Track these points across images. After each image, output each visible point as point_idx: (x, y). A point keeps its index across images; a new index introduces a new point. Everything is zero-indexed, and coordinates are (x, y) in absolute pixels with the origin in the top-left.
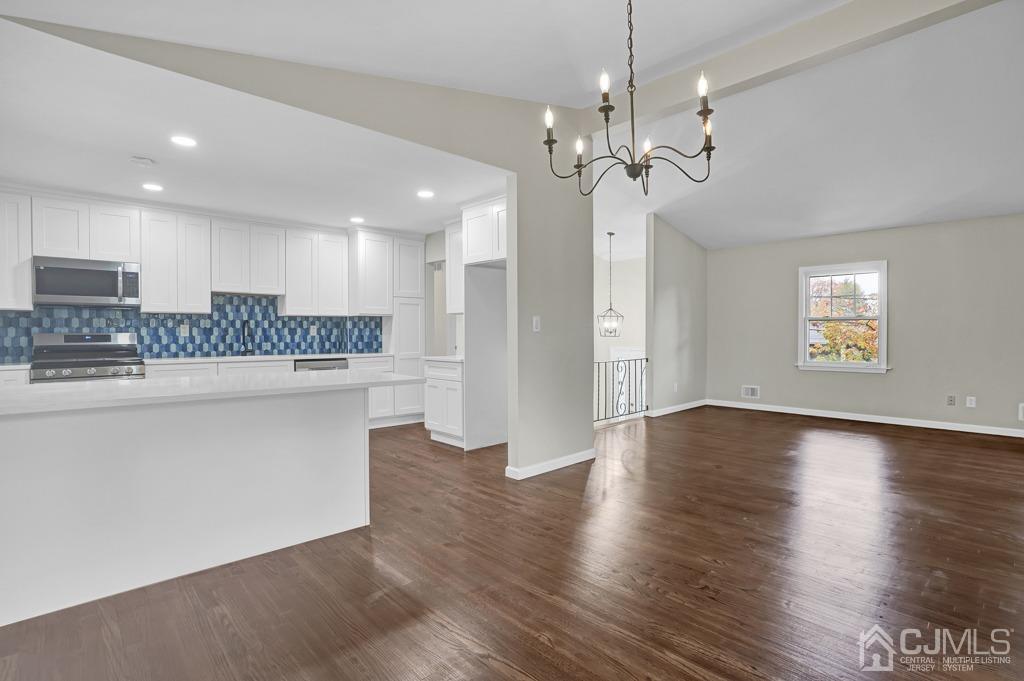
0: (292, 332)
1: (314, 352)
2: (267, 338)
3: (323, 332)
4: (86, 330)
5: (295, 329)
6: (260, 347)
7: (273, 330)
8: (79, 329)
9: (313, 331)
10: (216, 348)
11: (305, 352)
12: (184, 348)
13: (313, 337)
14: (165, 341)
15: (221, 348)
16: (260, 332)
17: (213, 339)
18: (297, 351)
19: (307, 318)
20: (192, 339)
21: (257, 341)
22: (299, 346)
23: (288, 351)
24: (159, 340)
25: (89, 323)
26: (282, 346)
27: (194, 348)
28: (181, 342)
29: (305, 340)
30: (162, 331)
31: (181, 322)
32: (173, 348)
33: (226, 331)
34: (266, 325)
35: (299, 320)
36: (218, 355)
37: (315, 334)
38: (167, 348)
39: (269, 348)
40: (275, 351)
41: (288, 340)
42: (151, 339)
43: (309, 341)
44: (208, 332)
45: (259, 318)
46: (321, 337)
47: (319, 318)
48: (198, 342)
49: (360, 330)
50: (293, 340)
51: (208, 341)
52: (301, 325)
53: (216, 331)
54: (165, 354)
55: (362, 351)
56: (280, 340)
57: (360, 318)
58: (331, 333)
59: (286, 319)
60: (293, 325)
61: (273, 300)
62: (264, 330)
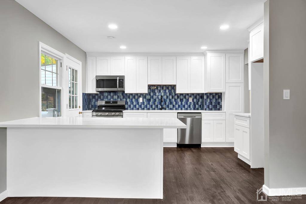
0: (181, 100)
1: (191, 109)
2: (171, 103)
3: (195, 100)
4: (112, 100)
5: (183, 99)
6: (168, 107)
7: (173, 100)
8: (110, 99)
9: (191, 100)
10: (152, 106)
11: (187, 109)
12: (141, 106)
13: (190, 103)
14: (135, 104)
15: (154, 107)
16: (168, 101)
17: (151, 103)
18: (183, 108)
19: (188, 94)
20: (143, 103)
21: (167, 104)
22: (184, 106)
23: (180, 108)
24: (133, 103)
25: (112, 97)
26: (177, 106)
27: (144, 107)
28: (140, 104)
29: (187, 104)
30: (134, 100)
31: (140, 97)
32: (137, 106)
33: (155, 100)
34: (171, 97)
35: (184, 95)
36: (152, 110)
37: (191, 101)
38: (135, 106)
39: (172, 107)
40: (174, 108)
41: (180, 103)
42: (130, 103)
43: (189, 104)
44: (149, 100)
45: (168, 94)
46: (194, 103)
47: (193, 94)
48: (145, 104)
49: (210, 100)
50: (182, 104)
51: (149, 104)
52: (185, 97)
53: (152, 100)
54: (134, 108)
55: (211, 109)
56: (176, 104)
57: (211, 94)
58: (199, 101)
59: (179, 95)
60: (182, 97)
61: (173, 87)
62: (170, 100)
